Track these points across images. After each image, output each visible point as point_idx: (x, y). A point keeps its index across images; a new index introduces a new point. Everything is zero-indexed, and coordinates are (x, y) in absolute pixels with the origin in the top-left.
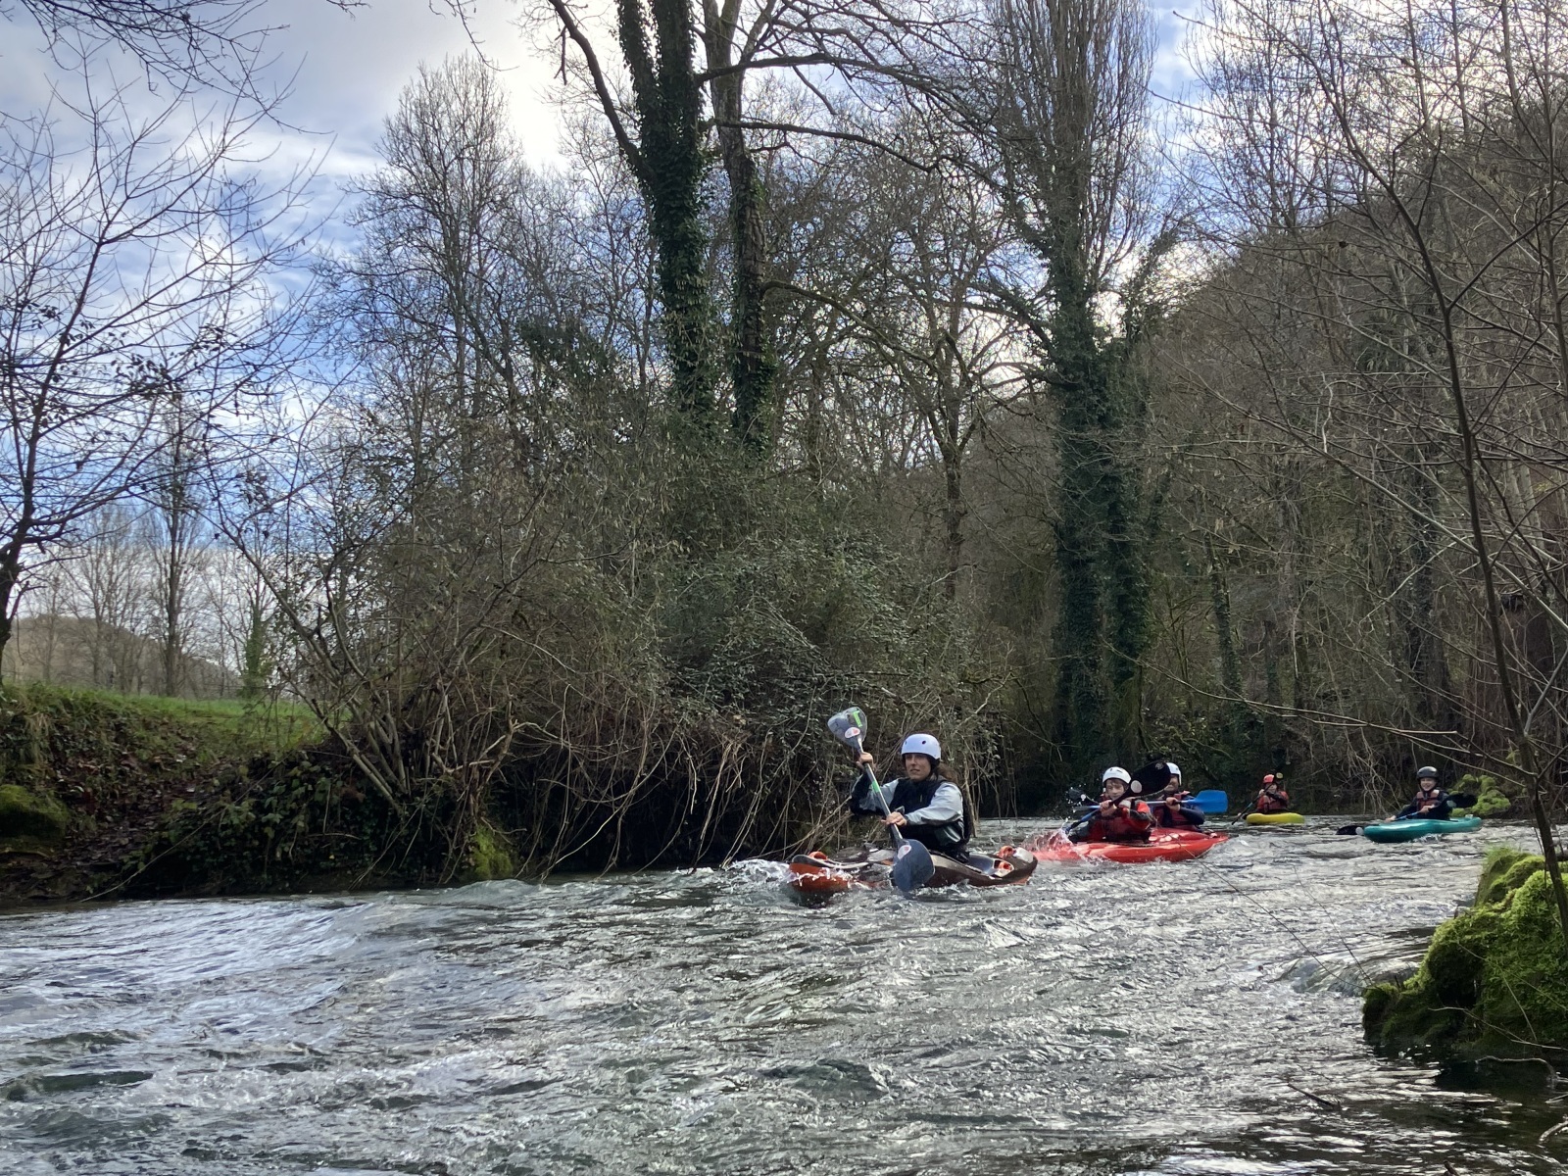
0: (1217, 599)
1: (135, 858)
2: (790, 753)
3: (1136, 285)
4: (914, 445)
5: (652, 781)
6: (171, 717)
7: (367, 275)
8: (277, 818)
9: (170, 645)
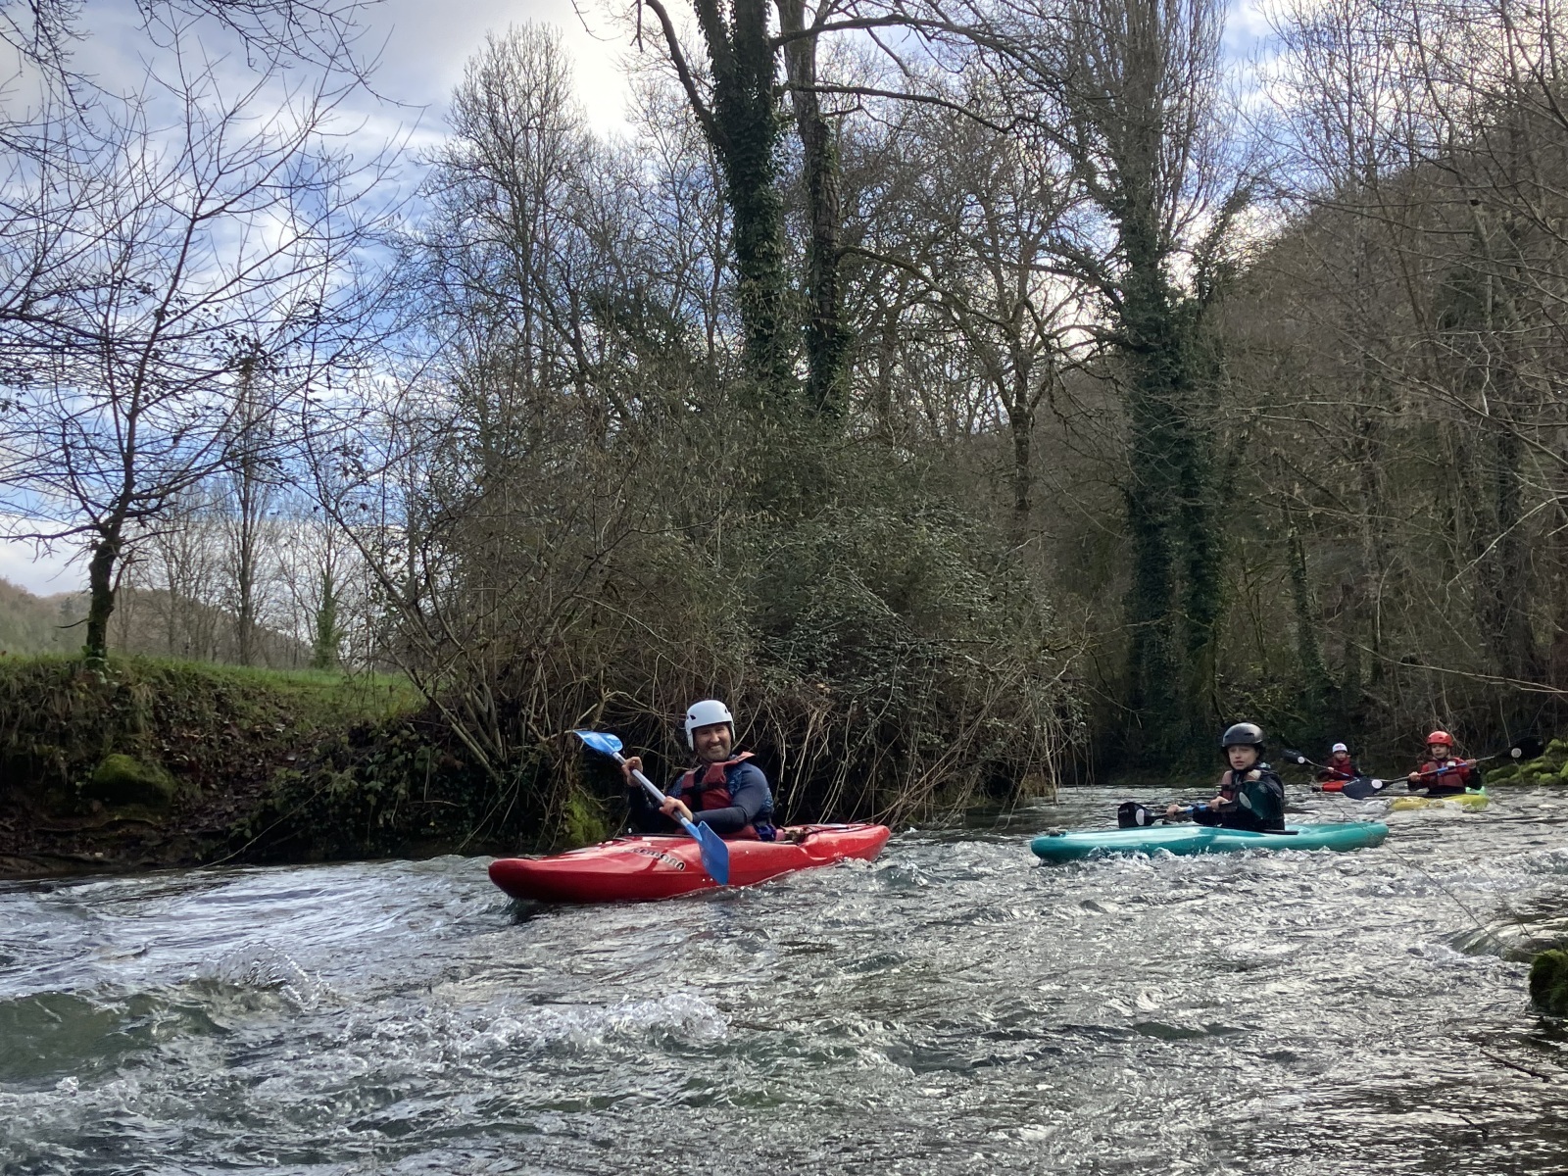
0: (1293, 562)
1: (240, 826)
2: (875, 722)
3: (1208, 244)
4: (979, 410)
6: (268, 687)
7: (436, 247)
8: (379, 785)
9: (243, 616)
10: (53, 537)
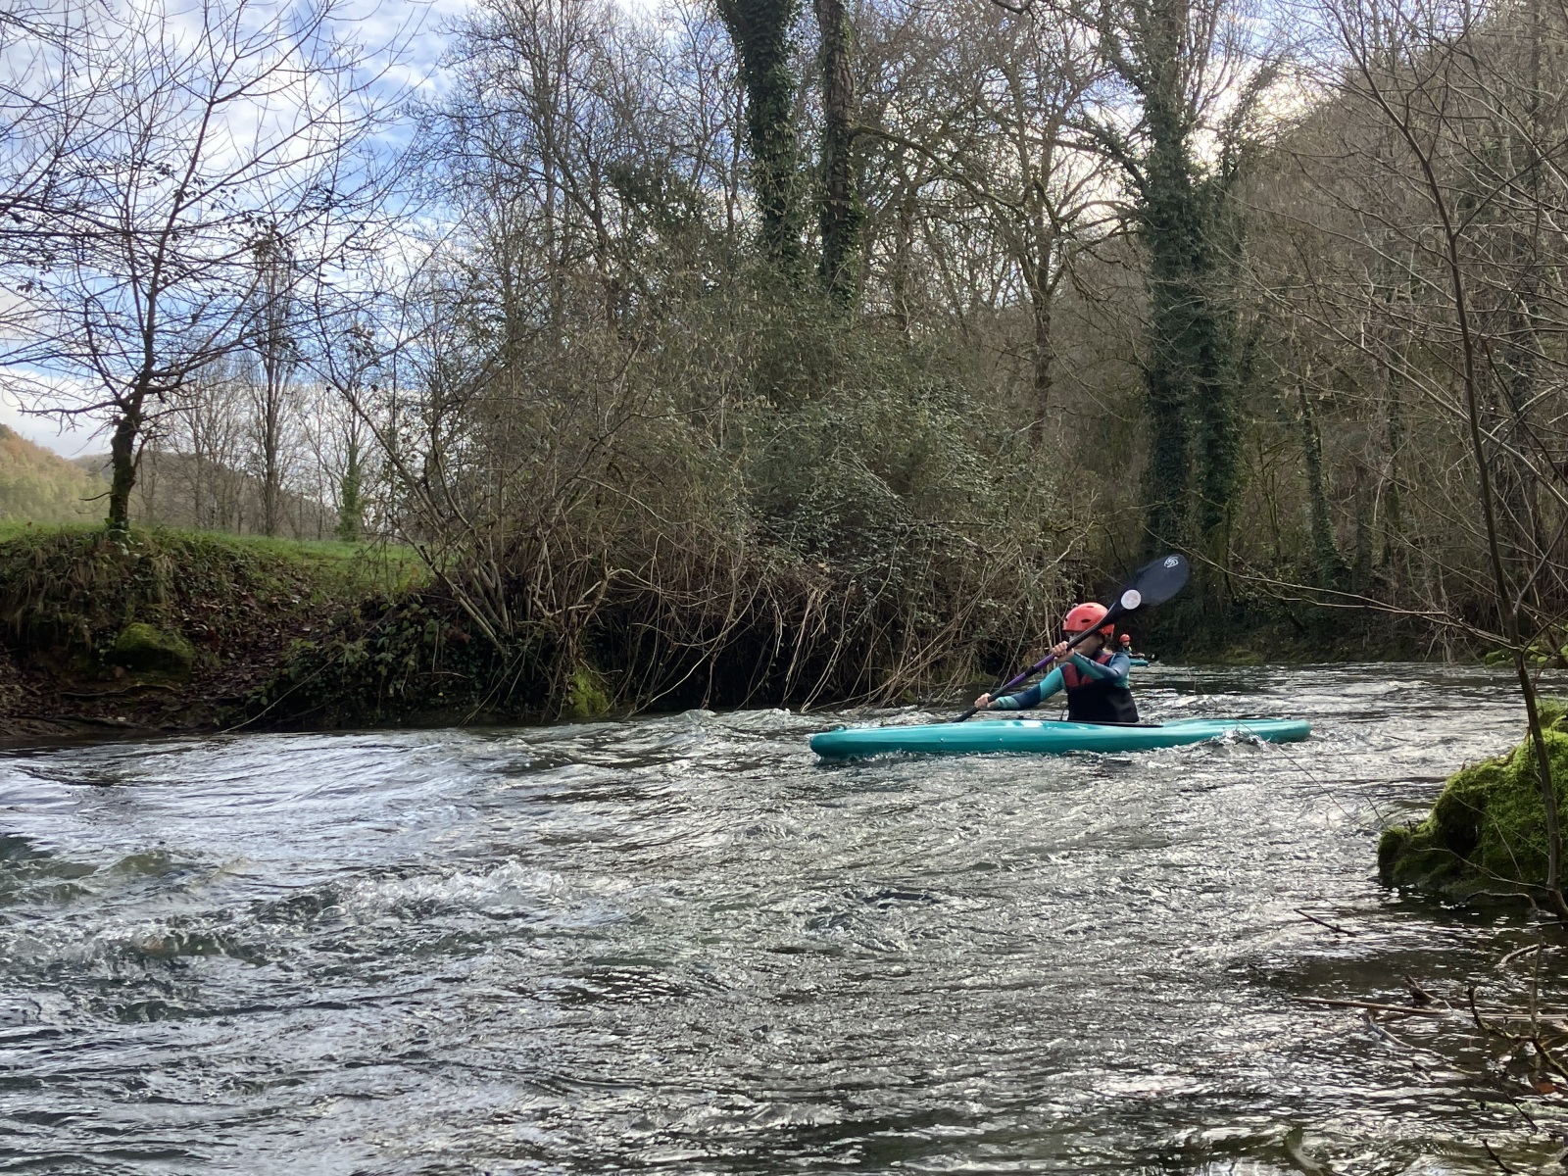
0: (1308, 443)
1: (257, 693)
2: (872, 602)
3: (1234, 122)
4: (1003, 284)
5: (740, 626)
6: (286, 559)
7: (460, 118)
8: (389, 656)
9: (268, 482)
10: (76, 412)
